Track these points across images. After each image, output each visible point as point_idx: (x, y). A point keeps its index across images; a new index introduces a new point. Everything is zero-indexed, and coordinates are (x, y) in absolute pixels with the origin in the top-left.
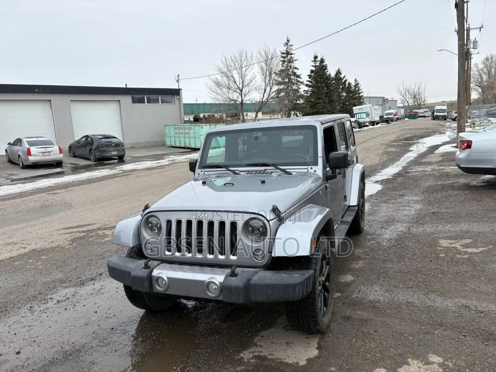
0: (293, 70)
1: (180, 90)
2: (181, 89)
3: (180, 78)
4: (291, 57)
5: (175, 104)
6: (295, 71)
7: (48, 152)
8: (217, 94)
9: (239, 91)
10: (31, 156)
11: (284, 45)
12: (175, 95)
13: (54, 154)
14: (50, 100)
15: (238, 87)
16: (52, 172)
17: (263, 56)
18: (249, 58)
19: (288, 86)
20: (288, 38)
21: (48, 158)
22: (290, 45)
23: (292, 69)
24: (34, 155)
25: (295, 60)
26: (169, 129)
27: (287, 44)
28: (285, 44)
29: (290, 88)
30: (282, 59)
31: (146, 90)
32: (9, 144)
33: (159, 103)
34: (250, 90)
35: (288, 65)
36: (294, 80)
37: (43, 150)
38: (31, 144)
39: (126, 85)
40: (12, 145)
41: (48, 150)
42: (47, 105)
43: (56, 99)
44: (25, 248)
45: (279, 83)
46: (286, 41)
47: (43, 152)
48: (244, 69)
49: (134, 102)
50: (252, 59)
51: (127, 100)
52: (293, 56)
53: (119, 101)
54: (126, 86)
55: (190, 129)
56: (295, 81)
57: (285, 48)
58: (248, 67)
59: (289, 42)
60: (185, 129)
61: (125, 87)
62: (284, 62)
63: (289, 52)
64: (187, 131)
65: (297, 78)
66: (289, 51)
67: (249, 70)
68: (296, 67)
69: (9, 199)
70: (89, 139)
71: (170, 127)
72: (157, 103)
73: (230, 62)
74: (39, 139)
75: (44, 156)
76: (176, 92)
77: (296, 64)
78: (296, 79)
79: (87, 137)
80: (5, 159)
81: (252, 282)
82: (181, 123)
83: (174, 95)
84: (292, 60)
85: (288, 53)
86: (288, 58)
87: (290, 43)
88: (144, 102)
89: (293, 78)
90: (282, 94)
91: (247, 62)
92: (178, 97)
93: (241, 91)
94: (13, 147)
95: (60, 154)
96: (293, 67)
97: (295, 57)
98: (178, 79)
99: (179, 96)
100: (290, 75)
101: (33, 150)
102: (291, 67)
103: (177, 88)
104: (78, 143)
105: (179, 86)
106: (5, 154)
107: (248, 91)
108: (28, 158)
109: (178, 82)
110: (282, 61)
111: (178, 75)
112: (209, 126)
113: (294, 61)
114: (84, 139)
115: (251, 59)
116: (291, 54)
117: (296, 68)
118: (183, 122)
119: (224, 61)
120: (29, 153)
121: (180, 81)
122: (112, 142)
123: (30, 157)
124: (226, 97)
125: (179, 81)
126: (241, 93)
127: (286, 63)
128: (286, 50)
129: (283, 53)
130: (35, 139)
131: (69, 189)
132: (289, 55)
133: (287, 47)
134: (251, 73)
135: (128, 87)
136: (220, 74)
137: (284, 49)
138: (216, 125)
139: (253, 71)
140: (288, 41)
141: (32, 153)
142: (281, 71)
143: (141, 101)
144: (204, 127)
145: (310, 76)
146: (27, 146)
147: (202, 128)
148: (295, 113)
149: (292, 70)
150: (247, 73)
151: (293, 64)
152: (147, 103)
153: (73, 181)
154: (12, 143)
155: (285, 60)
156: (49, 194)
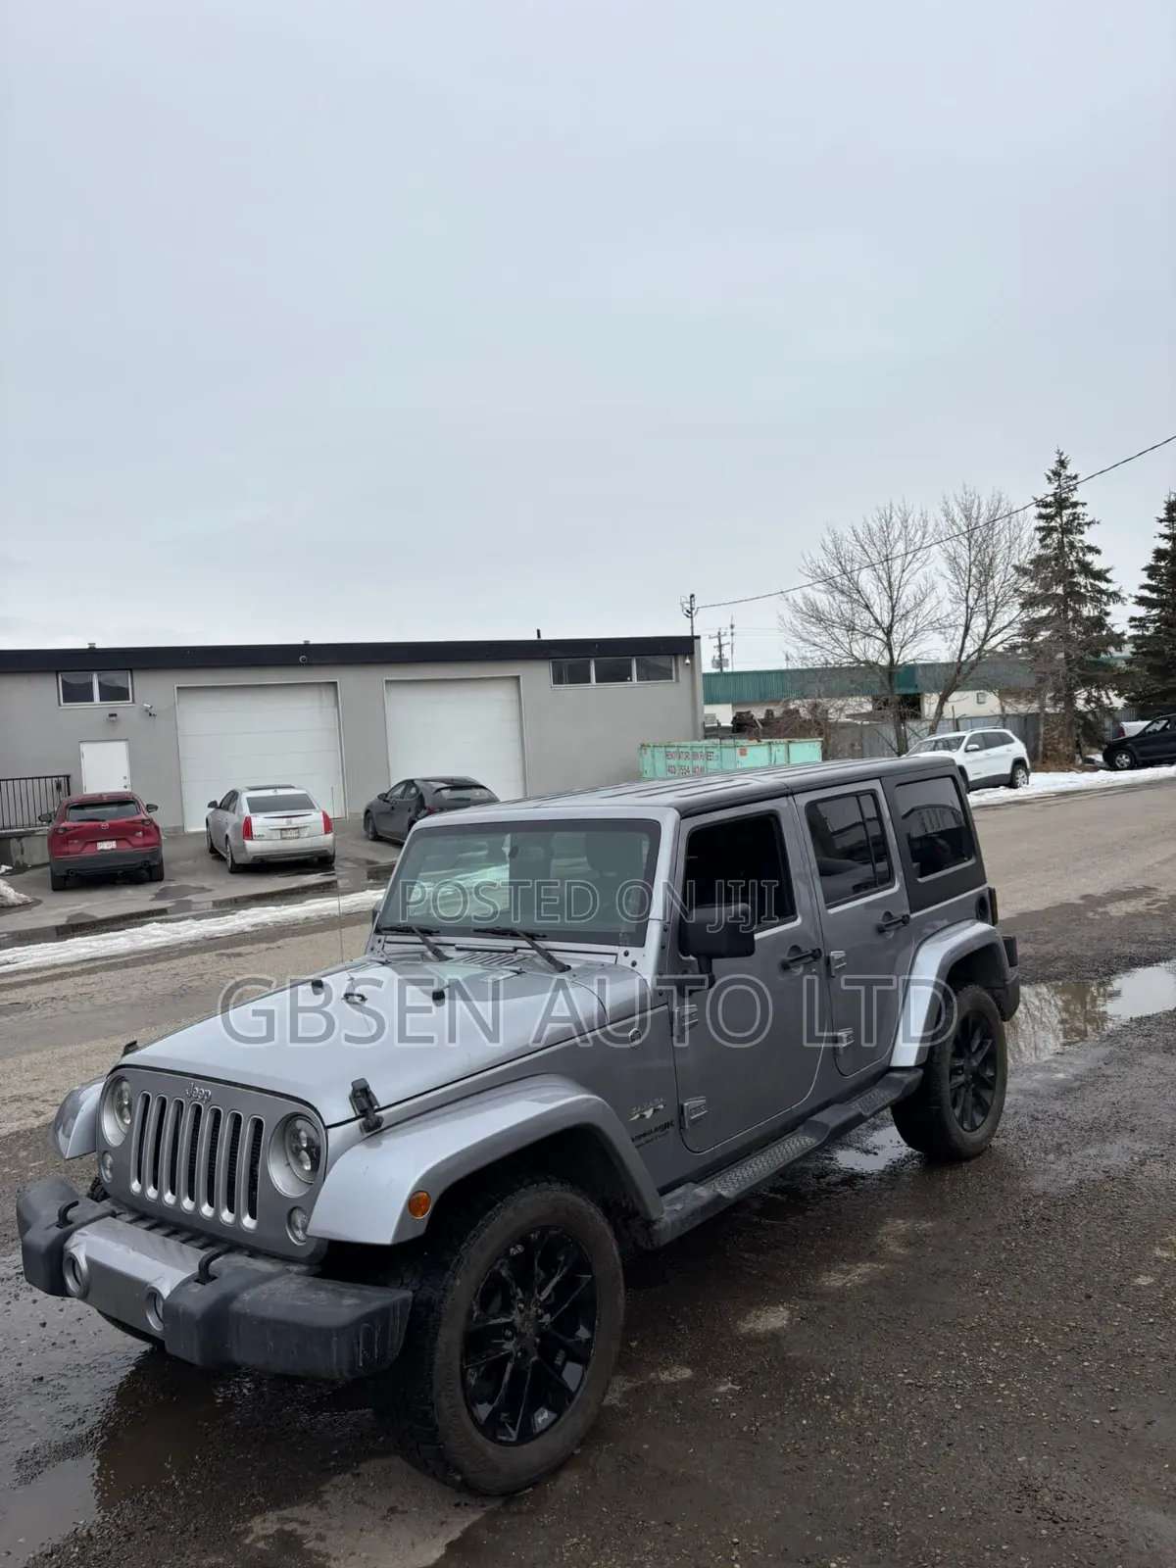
0: (1081, 555)
1: (696, 641)
2: (698, 637)
3: (696, 604)
4: (1075, 514)
5: (677, 681)
6: (1090, 558)
7: (295, 829)
8: (815, 645)
9: (880, 634)
10: (252, 839)
11: (1049, 478)
12: (681, 654)
13: (309, 833)
14: (335, 683)
15: (876, 620)
16: (294, 885)
17: (957, 521)
18: (913, 532)
19: (1067, 607)
20: (1062, 454)
21: (293, 845)
22: (1068, 477)
23: (1077, 553)
24: (260, 837)
25: (1089, 524)
26: (653, 756)
27: (1057, 474)
28: (1051, 475)
29: (1070, 614)
30: (1042, 523)
31: (595, 644)
32: (213, 804)
33: (631, 680)
34: (919, 628)
35: (1063, 541)
36: (1085, 587)
37: (283, 823)
38: (257, 806)
39: (538, 631)
40: (220, 807)
41: (296, 822)
42: (327, 697)
43: (350, 679)
44: (39, 1114)
45: (1030, 602)
46: (1054, 466)
47: (282, 830)
48: (897, 565)
49: (558, 679)
50: (924, 534)
51: (539, 675)
52: (1079, 510)
53: (518, 678)
54: (539, 636)
55: (708, 756)
56: (1088, 591)
57: (1051, 489)
58: (910, 557)
59: (1065, 468)
60: (695, 756)
61: (534, 637)
62: (1048, 531)
63: (1067, 499)
64: (699, 763)
65: (1097, 583)
66: (1064, 496)
67: (916, 565)
68: (1093, 545)
69: (126, 965)
70: (413, 791)
71: (656, 749)
72: (627, 681)
73: (849, 546)
74: (281, 792)
75: (285, 838)
76: (684, 647)
77: (1089, 537)
78: (1091, 584)
79: (410, 783)
80: (205, 844)
81: (236, 1306)
82: (695, 738)
83: (676, 655)
84: (1079, 524)
85: (1061, 503)
86: (1061, 519)
87: (1070, 471)
88: (588, 681)
89: (1083, 583)
90: (1044, 634)
91: (908, 542)
92: (688, 661)
93: (888, 632)
94: (220, 812)
95: (326, 833)
96: (1080, 545)
97: (1087, 513)
98: (692, 609)
99: (692, 659)
100: (1072, 573)
101: (259, 822)
102: (1072, 546)
103: (688, 634)
104: (385, 801)
105: (692, 627)
106: (205, 829)
107: (911, 632)
108: (244, 845)
109: (692, 617)
110: (1039, 529)
111: (692, 596)
112: (766, 748)
113: (1086, 527)
114: (399, 791)
115: (920, 534)
116: (1075, 505)
117: (1091, 549)
118: (701, 732)
119: (831, 546)
120: (247, 831)
121: (696, 613)
122: (469, 799)
123: (249, 843)
124: (842, 652)
125: (694, 612)
126: (888, 639)
127: (1055, 535)
128: (1055, 494)
129: (1047, 505)
130: (270, 793)
131: (280, 943)
132: (1067, 508)
133: (1057, 483)
134: (919, 577)
135: (544, 637)
136: (816, 586)
137: (1047, 490)
138: (790, 742)
139: (926, 569)
140: (1062, 463)
141: (255, 831)
142: (1039, 562)
143: (579, 677)
144: (750, 751)
145: (1152, 571)
146: (246, 811)
147: (743, 753)
148: (1090, 693)
149: (1077, 556)
150: (907, 577)
151: (1079, 537)
152: (597, 682)
153: (307, 918)
154: (219, 803)
155: (1053, 524)
156: (222, 954)
